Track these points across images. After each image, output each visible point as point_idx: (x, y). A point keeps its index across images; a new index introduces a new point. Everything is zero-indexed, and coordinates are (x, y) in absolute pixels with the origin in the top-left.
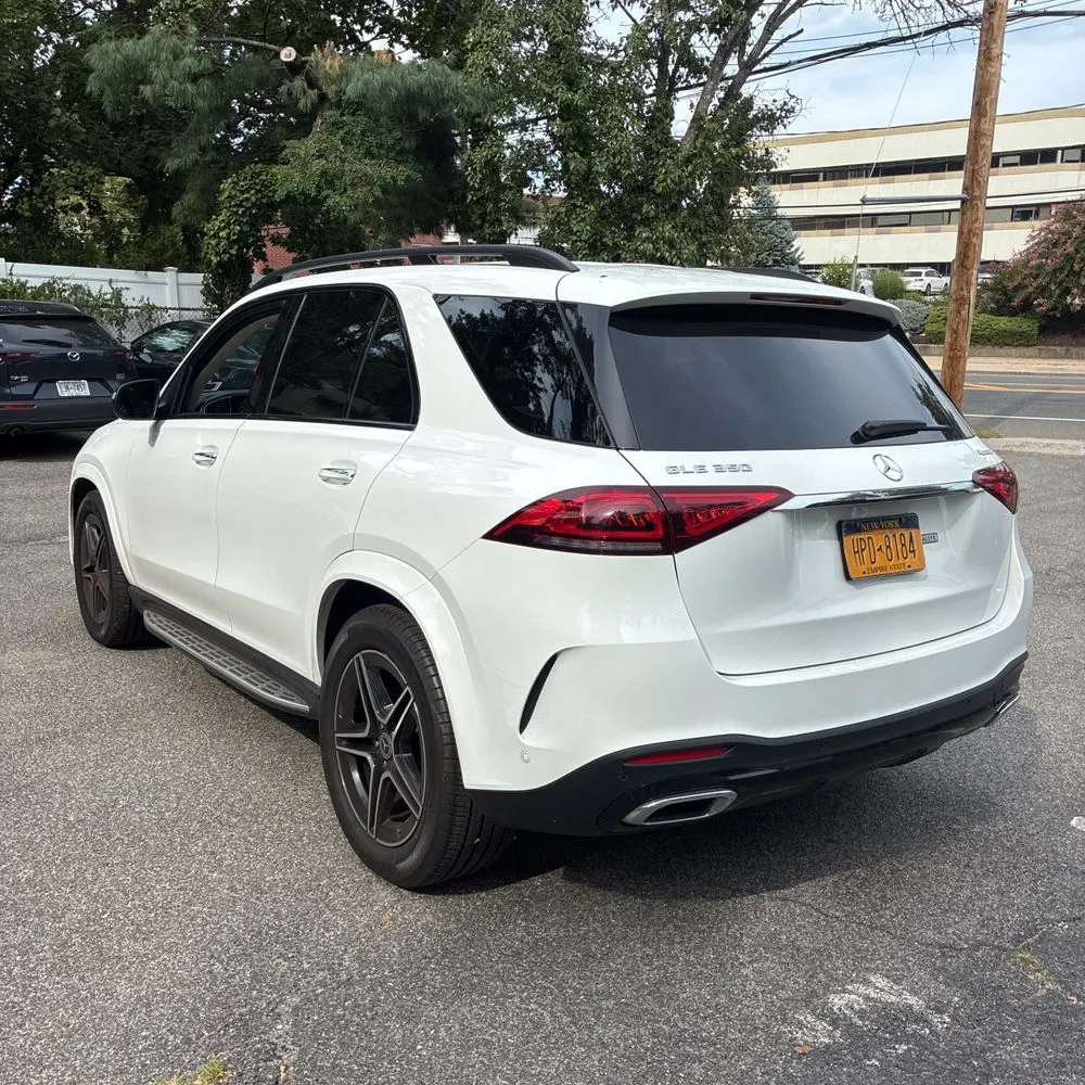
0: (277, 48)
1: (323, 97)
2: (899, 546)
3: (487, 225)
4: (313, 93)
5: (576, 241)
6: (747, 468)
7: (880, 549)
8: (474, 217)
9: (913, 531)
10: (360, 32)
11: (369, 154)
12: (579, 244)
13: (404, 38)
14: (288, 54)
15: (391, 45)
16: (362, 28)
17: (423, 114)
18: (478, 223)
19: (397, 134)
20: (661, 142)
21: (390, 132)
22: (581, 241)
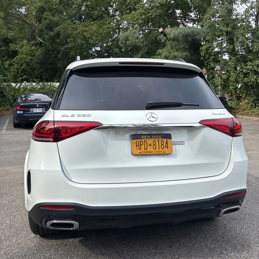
0: (158, 29)
1: (167, 38)
2: (160, 145)
3: (209, 65)
4: (165, 38)
5: (231, 67)
6: (89, 116)
7: (150, 145)
8: (205, 64)
9: (169, 140)
10: (185, 23)
11: (177, 51)
12: (232, 68)
13: (196, 23)
14: (161, 30)
15: (193, 25)
16: (185, 22)
17: (190, 39)
18: (206, 65)
19: (184, 45)
20: (256, 38)
21: (182, 44)
22: (232, 67)
